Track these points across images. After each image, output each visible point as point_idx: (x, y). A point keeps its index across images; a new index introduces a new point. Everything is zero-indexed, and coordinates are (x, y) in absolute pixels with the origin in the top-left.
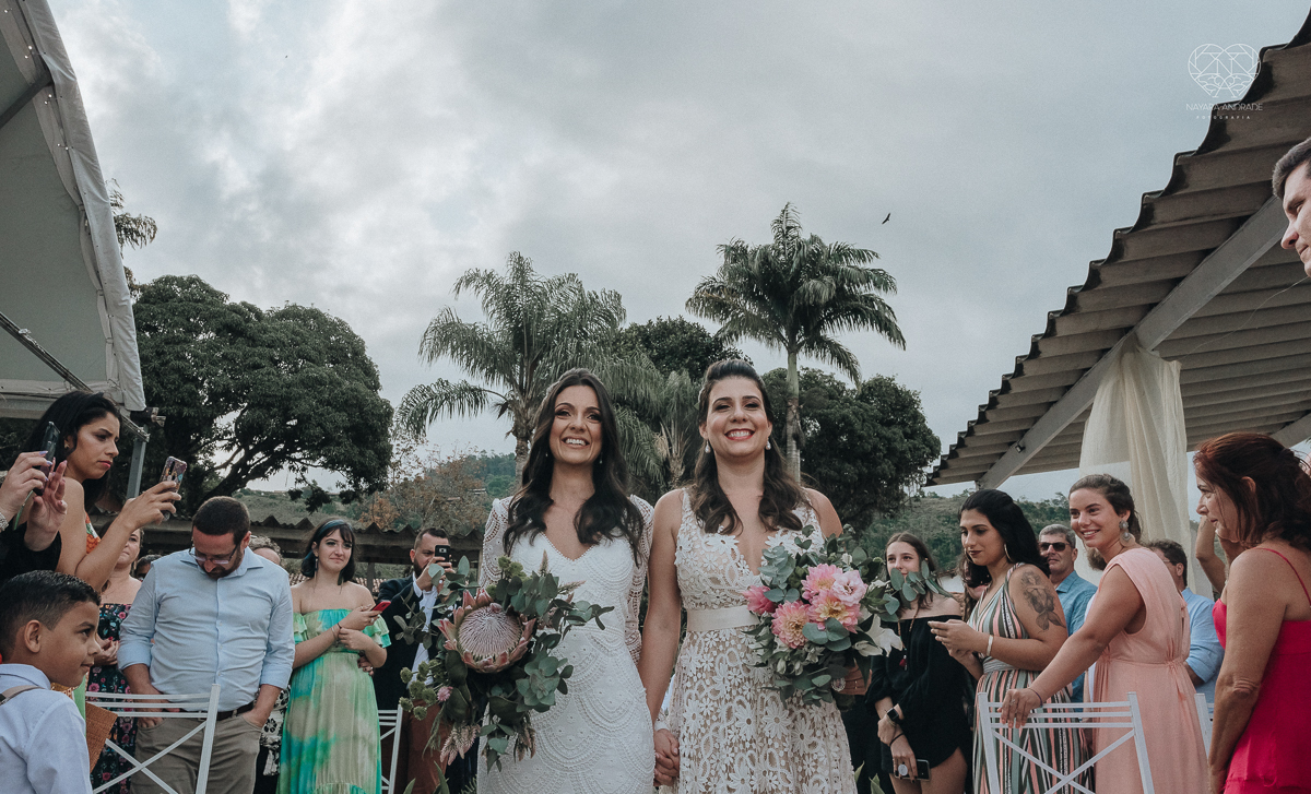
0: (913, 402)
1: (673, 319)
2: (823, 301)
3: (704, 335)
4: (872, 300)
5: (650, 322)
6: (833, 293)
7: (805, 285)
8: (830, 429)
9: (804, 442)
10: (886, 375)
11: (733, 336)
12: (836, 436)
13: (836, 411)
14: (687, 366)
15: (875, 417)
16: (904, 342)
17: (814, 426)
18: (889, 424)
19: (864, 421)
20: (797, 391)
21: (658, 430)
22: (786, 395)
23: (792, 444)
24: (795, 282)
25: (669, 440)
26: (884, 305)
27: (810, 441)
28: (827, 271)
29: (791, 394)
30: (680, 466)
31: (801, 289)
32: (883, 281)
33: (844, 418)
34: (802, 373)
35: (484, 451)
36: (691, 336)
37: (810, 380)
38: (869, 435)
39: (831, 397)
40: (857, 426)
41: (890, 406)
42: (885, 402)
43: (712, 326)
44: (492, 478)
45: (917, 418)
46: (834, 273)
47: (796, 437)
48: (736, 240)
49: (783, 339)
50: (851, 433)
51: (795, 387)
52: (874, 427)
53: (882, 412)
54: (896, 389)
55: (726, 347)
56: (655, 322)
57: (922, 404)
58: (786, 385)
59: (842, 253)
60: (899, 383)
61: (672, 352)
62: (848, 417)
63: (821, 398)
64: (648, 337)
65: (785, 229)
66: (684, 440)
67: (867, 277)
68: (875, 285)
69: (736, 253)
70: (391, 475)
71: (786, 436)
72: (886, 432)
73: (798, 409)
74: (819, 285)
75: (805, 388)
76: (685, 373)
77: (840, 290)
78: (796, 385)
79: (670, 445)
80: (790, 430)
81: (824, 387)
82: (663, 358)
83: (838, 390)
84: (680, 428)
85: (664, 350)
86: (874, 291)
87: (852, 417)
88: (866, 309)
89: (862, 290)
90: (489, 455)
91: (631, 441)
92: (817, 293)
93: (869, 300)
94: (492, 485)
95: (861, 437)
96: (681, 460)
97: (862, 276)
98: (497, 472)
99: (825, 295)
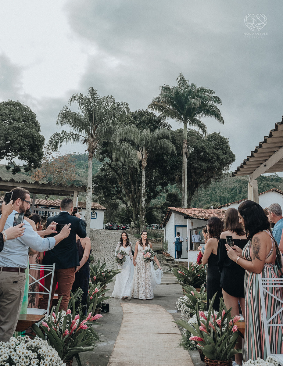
0: (226, 142)
1: (144, 110)
2: (197, 107)
3: (155, 117)
4: (213, 107)
5: (136, 111)
6: (200, 104)
7: (191, 101)
8: (197, 151)
9: (188, 155)
10: (217, 132)
11: (165, 117)
12: (200, 153)
13: (200, 144)
14: (149, 127)
15: (213, 147)
16: (224, 121)
17: (192, 149)
18: (218, 149)
19: (209, 148)
20: (187, 137)
21: (138, 150)
22: (183, 139)
23: (184, 156)
24: (187, 100)
25: (142, 153)
26: (217, 108)
27: (190, 154)
28: (198, 96)
29: (184, 138)
30: (145, 163)
31: (189, 102)
32: (217, 100)
33: (202, 147)
34: (188, 130)
35: (75, 153)
36: (151, 117)
37: (191, 133)
38: (211, 153)
39: (198, 139)
40: (207, 150)
41: (218, 143)
42: (216, 141)
43: (157, 114)
44: (78, 162)
45: (227, 147)
46: (200, 97)
47: (186, 153)
48: (166, 85)
49: (182, 119)
50: (205, 152)
51: (186, 136)
52: (213, 150)
53: (215, 145)
54: (220, 137)
55: (162, 121)
56: (138, 111)
57: (229, 143)
58: (183, 135)
59: (203, 90)
60: (221, 135)
61: (144, 122)
62: (204, 146)
63: (195, 140)
64: (135, 117)
65: (183, 82)
66: (147, 153)
67: (212, 99)
68: (214, 101)
69: (166, 89)
70: (43, 162)
71: (182, 153)
72: (216, 152)
73: (187, 144)
74: (195, 101)
75: (189, 136)
76: (149, 130)
77: (202, 102)
78: (186, 135)
79: (142, 155)
80: (184, 151)
81: (196, 136)
82: (140, 124)
83: (200, 137)
84: (146, 149)
85: (141, 121)
86: (214, 104)
87: (205, 147)
88: (211, 110)
89: (210, 103)
90: (77, 154)
91: (129, 154)
92: (195, 104)
93: (212, 106)
94: (77, 165)
95: (208, 154)
96: (146, 160)
97: (210, 98)
98: (79, 160)
99: (198, 105)
